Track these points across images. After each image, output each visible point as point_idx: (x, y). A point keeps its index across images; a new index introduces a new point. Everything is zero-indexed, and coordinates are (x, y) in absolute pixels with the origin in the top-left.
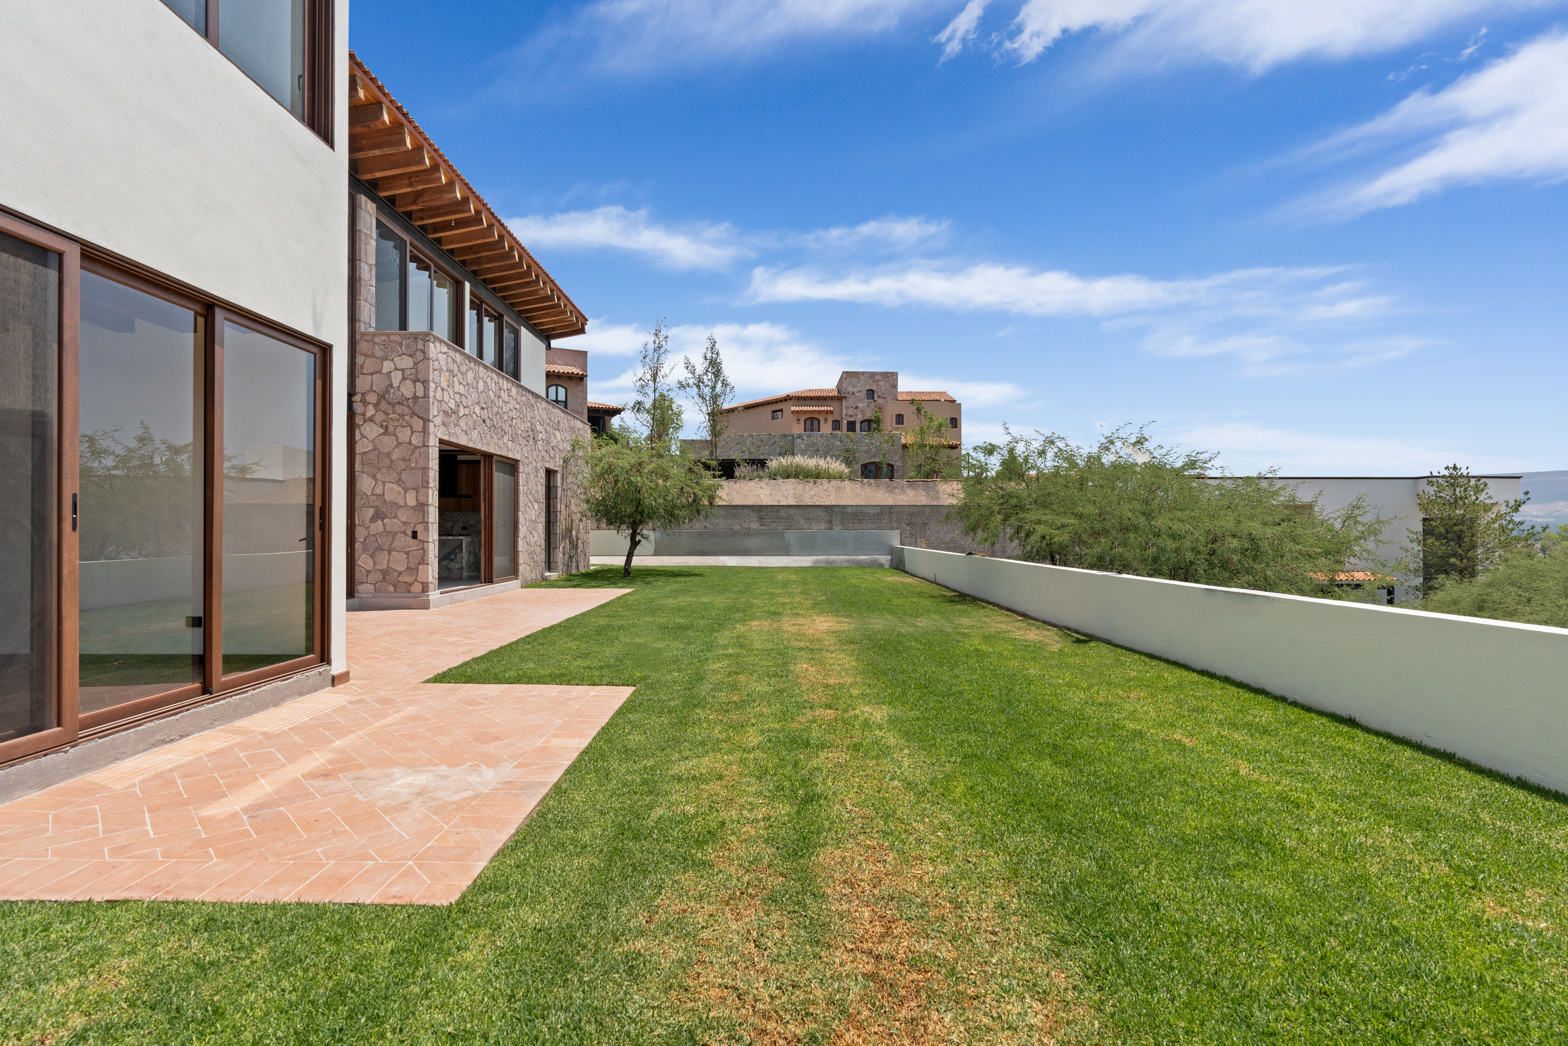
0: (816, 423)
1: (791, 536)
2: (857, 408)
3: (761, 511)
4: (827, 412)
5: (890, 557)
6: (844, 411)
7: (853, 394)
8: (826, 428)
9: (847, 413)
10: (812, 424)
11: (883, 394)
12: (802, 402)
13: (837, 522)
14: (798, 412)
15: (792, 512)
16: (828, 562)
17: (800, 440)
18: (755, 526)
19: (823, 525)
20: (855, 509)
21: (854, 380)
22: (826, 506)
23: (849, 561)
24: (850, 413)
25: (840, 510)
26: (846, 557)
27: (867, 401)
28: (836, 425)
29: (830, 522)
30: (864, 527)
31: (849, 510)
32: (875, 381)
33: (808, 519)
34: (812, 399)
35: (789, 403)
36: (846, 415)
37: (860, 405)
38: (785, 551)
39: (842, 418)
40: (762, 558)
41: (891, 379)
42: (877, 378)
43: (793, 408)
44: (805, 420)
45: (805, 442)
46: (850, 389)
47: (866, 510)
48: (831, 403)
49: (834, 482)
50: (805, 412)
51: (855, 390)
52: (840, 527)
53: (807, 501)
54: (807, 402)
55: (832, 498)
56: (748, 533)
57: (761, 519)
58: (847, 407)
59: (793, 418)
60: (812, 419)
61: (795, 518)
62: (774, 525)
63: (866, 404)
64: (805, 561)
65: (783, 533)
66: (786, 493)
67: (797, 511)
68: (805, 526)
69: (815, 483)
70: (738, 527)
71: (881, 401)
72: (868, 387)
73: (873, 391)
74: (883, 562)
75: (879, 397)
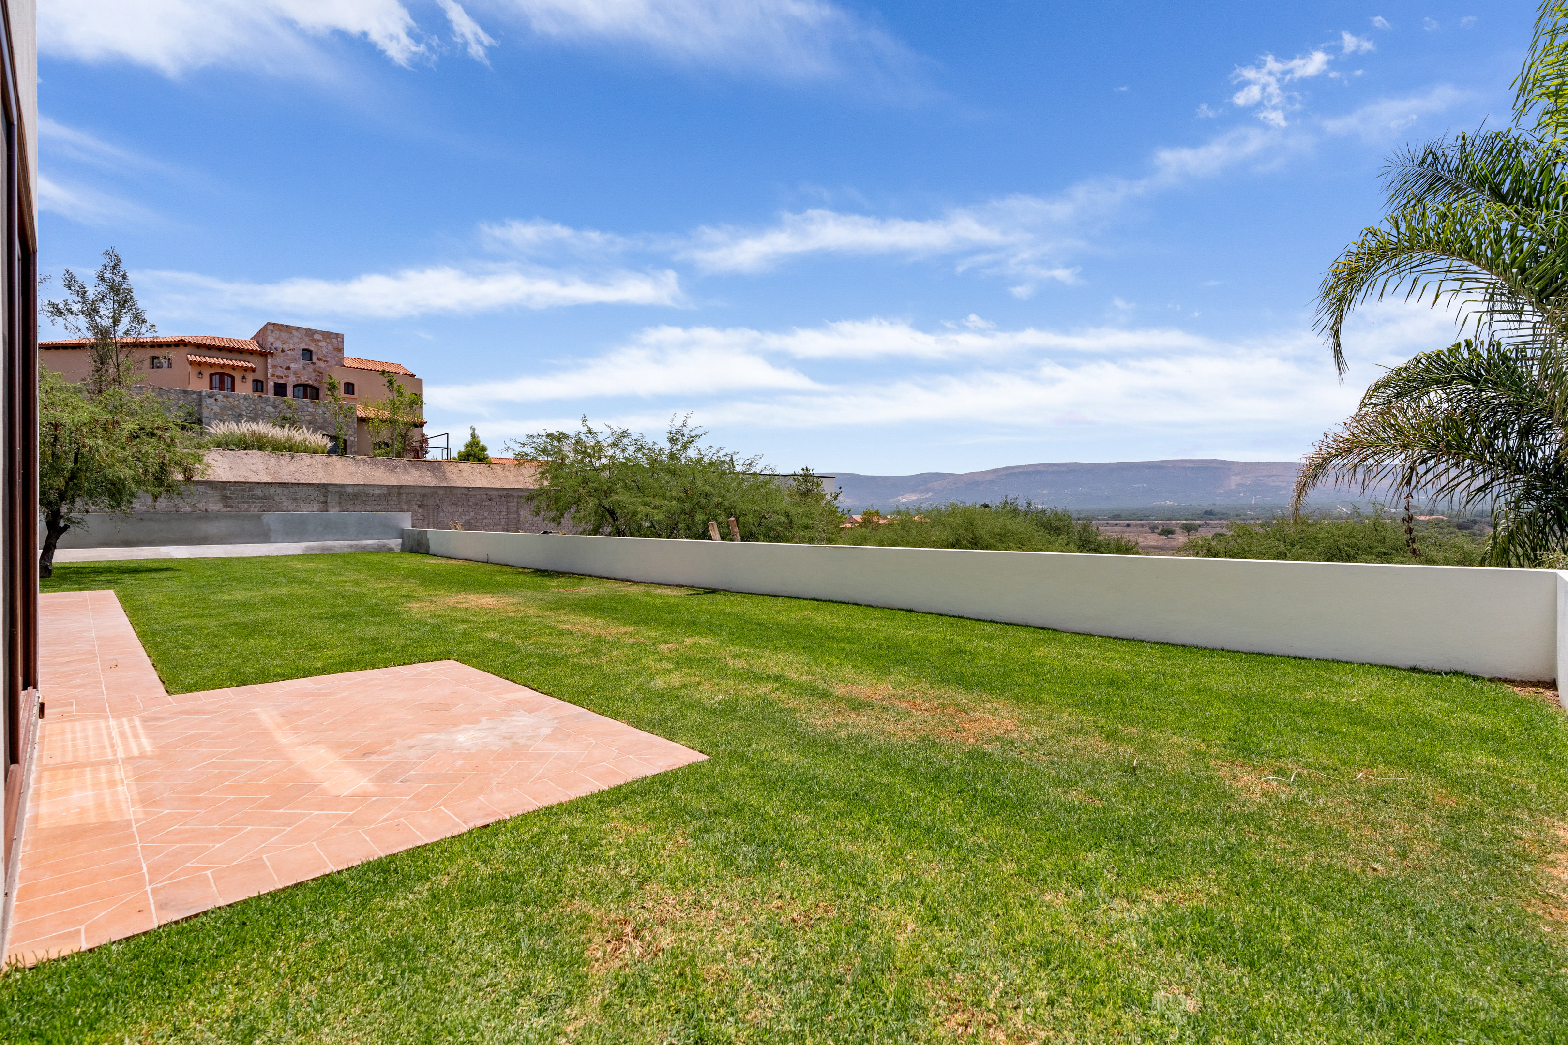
0: (227, 380)
1: (270, 518)
2: (288, 368)
3: (225, 489)
4: (246, 369)
5: (400, 541)
6: (270, 371)
7: (283, 351)
8: (244, 389)
9: (273, 373)
10: (222, 382)
11: (325, 356)
12: (203, 351)
13: (333, 503)
14: (200, 364)
15: (272, 490)
16: (323, 549)
17: (212, 401)
18: (215, 506)
19: (316, 507)
20: (356, 489)
21: (284, 335)
22: (319, 485)
23: (351, 546)
24: (279, 372)
25: (338, 489)
26: (347, 543)
27: (301, 363)
28: (259, 386)
29: (325, 503)
30: (368, 508)
31: (349, 490)
32: (314, 340)
33: (295, 499)
34: (220, 349)
35: (183, 351)
36: (273, 375)
37: (292, 366)
38: (265, 537)
39: (267, 378)
40: (229, 547)
41: (334, 341)
42: (316, 336)
43: (192, 358)
44: (211, 375)
45: (219, 403)
46: (278, 345)
47: (370, 490)
48: (250, 358)
49: (317, 457)
50: (211, 365)
51: (286, 347)
52: (337, 509)
53: (287, 478)
54: (213, 353)
55: (320, 475)
56: (206, 516)
57: (224, 498)
58: (274, 366)
59: (193, 371)
60: (222, 375)
61: (276, 498)
62: (246, 506)
63: (301, 366)
64: (294, 548)
65: (259, 517)
66: (254, 468)
67: (279, 490)
68: (291, 508)
69: (293, 457)
70: (188, 509)
71: (321, 364)
72: (303, 346)
73: (310, 352)
74: (393, 546)
75: (319, 359)
